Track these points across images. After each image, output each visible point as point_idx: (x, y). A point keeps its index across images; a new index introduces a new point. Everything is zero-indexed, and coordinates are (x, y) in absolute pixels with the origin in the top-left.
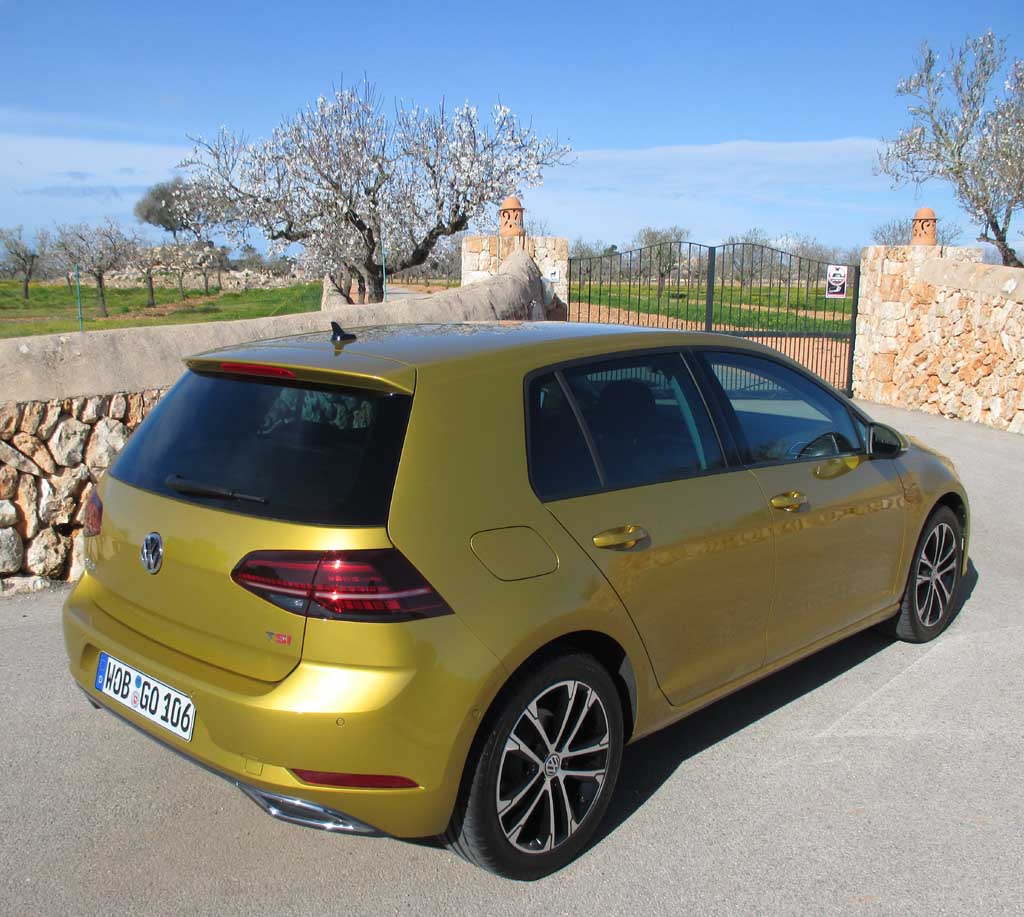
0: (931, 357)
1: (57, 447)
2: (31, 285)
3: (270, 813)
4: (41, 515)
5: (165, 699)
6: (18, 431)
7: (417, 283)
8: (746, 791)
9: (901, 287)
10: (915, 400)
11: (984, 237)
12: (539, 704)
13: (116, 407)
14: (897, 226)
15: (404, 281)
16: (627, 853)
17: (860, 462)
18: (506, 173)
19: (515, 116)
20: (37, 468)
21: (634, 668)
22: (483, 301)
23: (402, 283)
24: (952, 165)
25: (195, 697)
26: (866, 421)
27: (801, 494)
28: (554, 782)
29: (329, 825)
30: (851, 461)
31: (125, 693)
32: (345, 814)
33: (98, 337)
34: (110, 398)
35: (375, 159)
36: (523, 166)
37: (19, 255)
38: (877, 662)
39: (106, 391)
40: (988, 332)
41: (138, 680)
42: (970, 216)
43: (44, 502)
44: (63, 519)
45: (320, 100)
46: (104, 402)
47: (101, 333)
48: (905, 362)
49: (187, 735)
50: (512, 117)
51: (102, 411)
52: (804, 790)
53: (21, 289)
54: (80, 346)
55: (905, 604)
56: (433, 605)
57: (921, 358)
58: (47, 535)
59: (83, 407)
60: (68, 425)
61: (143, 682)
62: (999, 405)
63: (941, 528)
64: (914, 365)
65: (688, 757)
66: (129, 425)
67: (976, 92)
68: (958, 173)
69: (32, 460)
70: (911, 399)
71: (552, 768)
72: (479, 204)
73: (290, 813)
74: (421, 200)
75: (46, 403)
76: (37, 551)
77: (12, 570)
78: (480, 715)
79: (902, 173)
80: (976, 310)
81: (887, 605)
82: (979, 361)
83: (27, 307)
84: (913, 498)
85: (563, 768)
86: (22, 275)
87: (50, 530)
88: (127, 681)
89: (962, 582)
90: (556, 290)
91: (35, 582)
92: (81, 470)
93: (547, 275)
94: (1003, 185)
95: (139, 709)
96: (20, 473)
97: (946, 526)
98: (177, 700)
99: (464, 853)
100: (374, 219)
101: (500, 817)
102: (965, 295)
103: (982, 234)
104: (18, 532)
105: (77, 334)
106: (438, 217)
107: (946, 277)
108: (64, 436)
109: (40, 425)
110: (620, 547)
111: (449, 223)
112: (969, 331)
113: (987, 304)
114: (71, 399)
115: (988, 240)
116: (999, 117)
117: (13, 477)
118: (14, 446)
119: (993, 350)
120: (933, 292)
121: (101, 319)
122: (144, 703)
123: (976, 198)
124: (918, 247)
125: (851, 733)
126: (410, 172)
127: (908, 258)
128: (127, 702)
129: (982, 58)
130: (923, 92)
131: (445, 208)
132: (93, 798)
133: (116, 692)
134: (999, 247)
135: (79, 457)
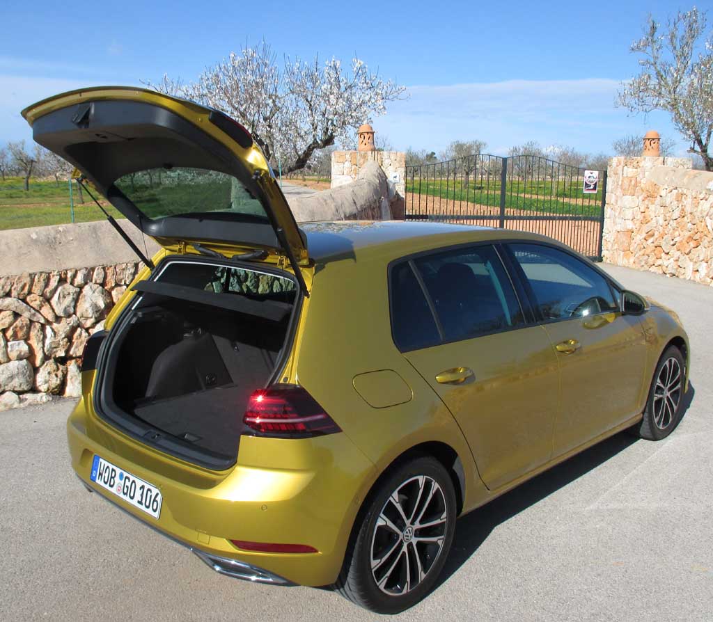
0: (656, 233)
1: (57, 304)
2: (31, 181)
3: (214, 569)
4: (46, 351)
5: (140, 489)
6: (30, 293)
7: (297, 179)
8: (540, 549)
9: (636, 186)
10: (646, 263)
11: (693, 149)
12: (399, 492)
13: (97, 276)
14: (631, 140)
15: (288, 177)
16: (459, 593)
17: (616, 317)
18: (361, 106)
19: (367, 66)
20: (42, 318)
21: (463, 465)
22: (348, 198)
23: (287, 179)
24: (669, 100)
25: (162, 489)
26: (619, 288)
27: (576, 342)
28: (410, 545)
29: (254, 578)
30: (609, 317)
31: (112, 484)
32: (265, 570)
33: (85, 227)
34: (93, 269)
35: (270, 97)
36: (373, 101)
37: (22, 160)
38: (626, 454)
39: (90, 264)
40: (696, 217)
41: (121, 475)
42: (684, 136)
43: (48, 342)
44: (61, 354)
45: (232, 55)
46: (89, 272)
47: (87, 224)
48: (638, 238)
49: (156, 515)
50: (365, 67)
51: (88, 278)
52: (580, 547)
53: (23, 184)
54: (72, 233)
55: (646, 414)
56: (327, 426)
57: (650, 234)
58: (50, 365)
59: (75, 276)
60: (64, 288)
61: (124, 476)
62: (705, 268)
63: (670, 361)
64: (645, 239)
65: (499, 524)
66: (106, 288)
67: (686, 49)
68: (674, 106)
69: (40, 313)
70: (643, 263)
71: (408, 536)
72: (342, 128)
73: (228, 569)
74: (302, 125)
75: (49, 273)
76: (43, 376)
77: (26, 389)
78: (360, 502)
79: (635, 106)
80: (688, 202)
81: (634, 415)
82: (690, 237)
83: (28, 197)
84: (653, 341)
85: (416, 536)
86: (24, 174)
87: (52, 361)
88: (113, 475)
89: (684, 397)
90: (397, 188)
91: (42, 397)
92: (73, 319)
93: (390, 178)
94: (705, 114)
95: (122, 495)
96: (31, 322)
97: (673, 360)
98: (149, 490)
99: (347, 595)
100: (270, 138)
101: (373, 571)
102: (680, 191)
103: (691, 148)
104: (30, 362)
105: (70, 225)
106: (314, 136)
107: (666, 179)
108: (61, 296)
109: (45, 289)
110: (455, 382)
111: (321, 140)
112: (684, 217)
113: (696, 198)
114: (66, 271)
115: (695, 151)
116: (702, 67)
117: (26, 325)
118: (27, 304)
119: (700, 230)
120: (658, 189)
121: (79, 205)
122: (125, 491)
123: (687, 123)
124: (647, 158)
125: (611, 506)
126: (294, 105)
127: (641, 165)
128: (113, 490)
129: (690, 26)
130: (649, 49)
131: (318, 130)
132: (88, 554)
133: (106, 483)
134: (703, 156)
135: (72, 310)
